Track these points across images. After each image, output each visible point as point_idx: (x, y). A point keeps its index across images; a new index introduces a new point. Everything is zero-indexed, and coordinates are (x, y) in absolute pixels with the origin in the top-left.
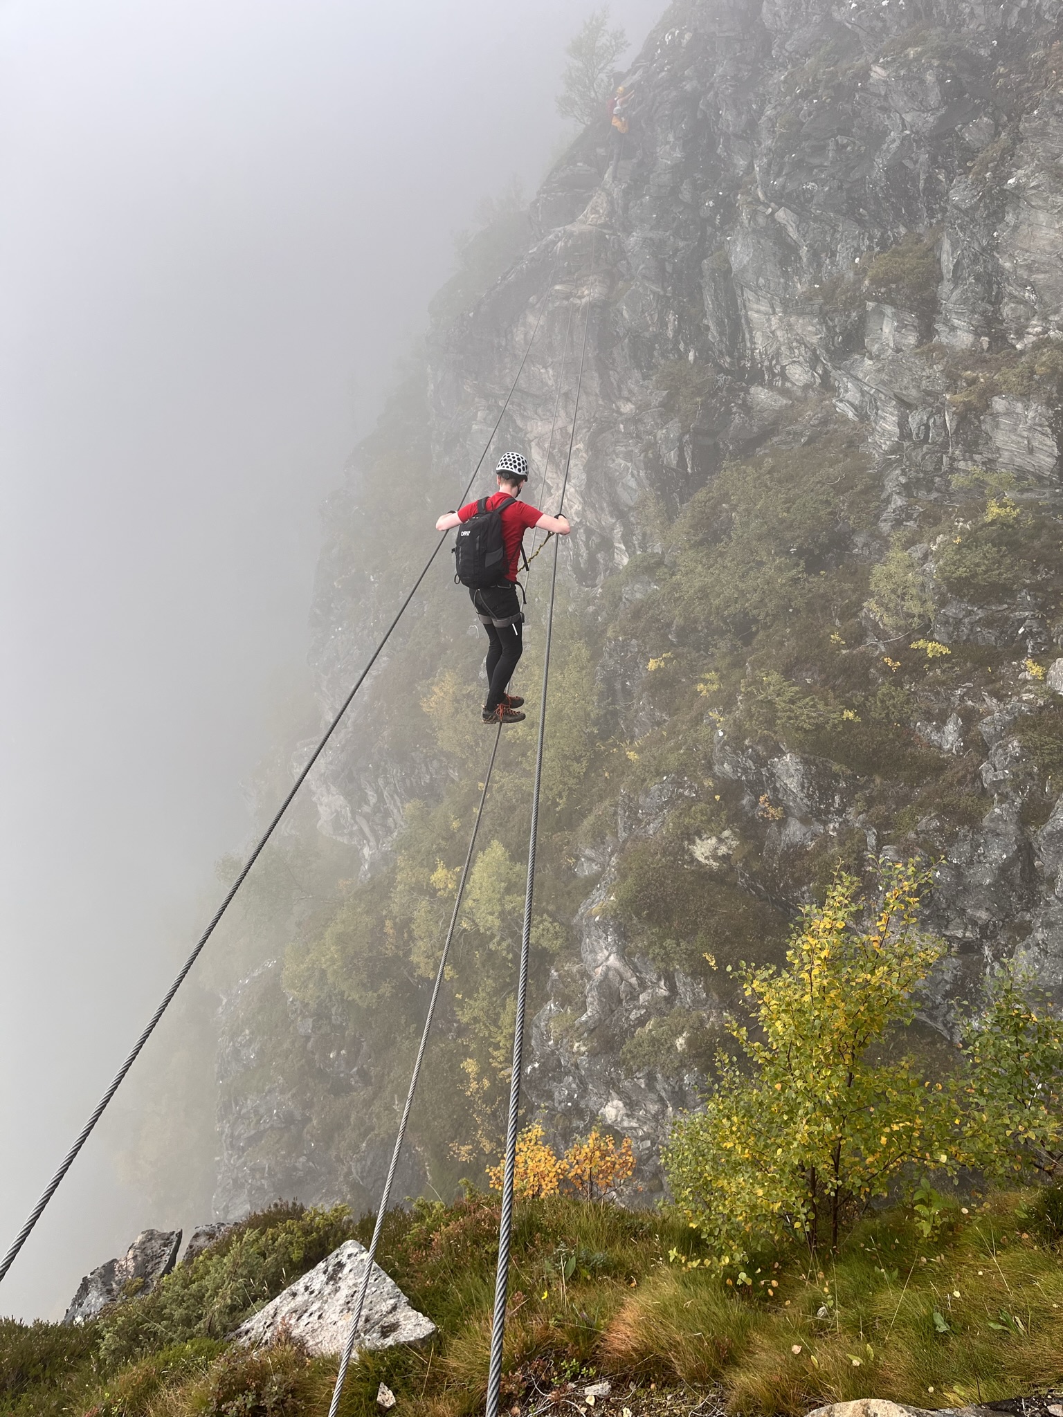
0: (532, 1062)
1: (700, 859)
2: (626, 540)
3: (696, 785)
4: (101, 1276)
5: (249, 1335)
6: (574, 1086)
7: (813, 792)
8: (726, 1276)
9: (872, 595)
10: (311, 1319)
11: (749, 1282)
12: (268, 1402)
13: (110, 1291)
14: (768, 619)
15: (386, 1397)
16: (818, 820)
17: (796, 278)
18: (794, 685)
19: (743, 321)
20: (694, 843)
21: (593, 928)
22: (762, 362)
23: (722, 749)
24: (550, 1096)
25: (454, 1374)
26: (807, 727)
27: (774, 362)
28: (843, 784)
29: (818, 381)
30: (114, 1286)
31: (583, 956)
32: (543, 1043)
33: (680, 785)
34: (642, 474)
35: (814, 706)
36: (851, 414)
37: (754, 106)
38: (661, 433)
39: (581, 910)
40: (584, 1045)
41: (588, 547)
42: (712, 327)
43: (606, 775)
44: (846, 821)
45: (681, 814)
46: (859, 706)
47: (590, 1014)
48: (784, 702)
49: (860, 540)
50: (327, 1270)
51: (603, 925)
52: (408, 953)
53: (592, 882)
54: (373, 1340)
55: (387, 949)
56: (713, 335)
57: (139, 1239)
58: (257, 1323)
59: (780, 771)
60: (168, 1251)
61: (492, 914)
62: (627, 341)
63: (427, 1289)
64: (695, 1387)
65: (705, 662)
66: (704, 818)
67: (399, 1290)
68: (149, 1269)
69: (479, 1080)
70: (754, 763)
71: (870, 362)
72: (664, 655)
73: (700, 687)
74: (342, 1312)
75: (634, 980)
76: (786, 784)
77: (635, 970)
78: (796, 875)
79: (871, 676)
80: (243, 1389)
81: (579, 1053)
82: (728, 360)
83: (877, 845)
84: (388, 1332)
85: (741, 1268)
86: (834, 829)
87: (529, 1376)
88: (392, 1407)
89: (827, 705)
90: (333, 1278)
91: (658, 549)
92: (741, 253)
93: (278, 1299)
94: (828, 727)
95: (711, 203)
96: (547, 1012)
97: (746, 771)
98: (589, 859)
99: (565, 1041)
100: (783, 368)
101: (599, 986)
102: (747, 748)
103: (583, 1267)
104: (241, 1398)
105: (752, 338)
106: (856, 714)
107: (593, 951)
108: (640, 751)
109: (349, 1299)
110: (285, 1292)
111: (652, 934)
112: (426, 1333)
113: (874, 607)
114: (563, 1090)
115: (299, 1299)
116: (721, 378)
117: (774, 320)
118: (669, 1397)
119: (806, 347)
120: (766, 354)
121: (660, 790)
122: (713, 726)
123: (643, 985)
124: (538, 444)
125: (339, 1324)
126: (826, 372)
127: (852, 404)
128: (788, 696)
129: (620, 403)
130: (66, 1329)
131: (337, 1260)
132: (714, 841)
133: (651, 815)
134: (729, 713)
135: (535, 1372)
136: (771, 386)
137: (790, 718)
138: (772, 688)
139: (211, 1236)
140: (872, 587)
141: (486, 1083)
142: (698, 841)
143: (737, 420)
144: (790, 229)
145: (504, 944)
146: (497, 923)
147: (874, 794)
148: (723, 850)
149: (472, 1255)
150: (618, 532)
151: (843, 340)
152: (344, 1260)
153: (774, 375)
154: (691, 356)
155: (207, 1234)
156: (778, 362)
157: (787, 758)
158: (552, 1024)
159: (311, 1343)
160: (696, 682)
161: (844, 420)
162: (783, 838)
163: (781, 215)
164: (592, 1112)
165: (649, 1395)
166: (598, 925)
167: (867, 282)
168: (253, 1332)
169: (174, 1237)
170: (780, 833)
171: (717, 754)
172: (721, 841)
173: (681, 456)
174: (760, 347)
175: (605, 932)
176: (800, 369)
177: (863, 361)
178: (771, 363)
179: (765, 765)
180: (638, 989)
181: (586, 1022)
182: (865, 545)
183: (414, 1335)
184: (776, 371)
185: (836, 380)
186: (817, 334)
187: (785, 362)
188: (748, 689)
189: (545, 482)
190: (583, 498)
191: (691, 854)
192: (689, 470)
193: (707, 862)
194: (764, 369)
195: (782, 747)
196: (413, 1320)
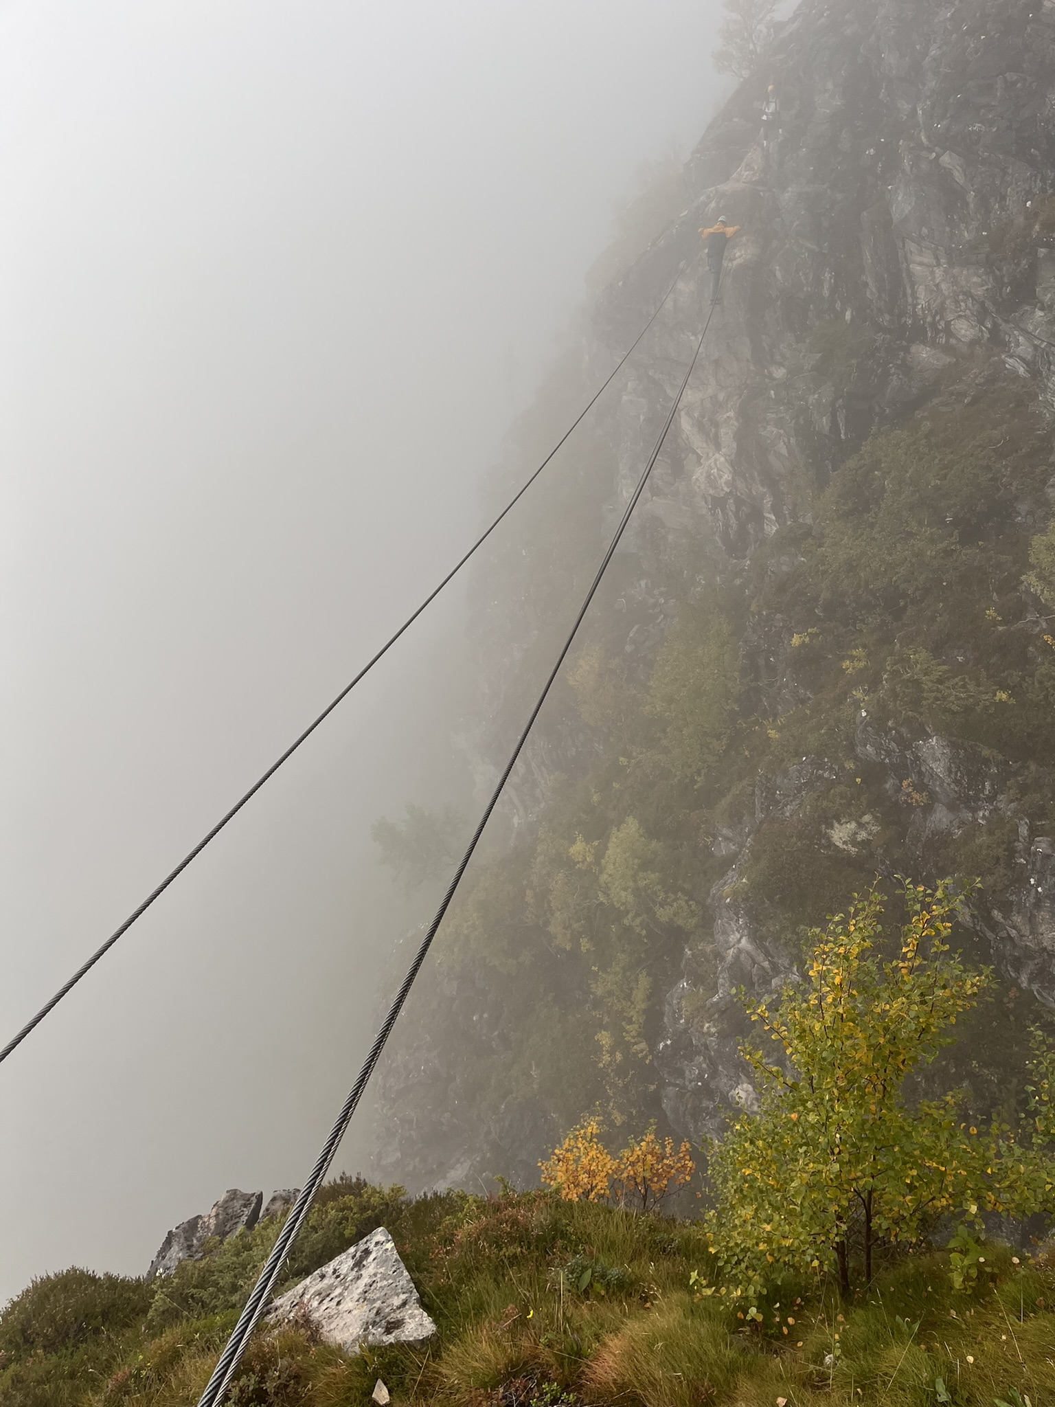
0: (664, 1039)
1: (837, 844)
2: (776, 509)
3: (836, 767)
4: (185, 1231)
5: (276, 1313)
6: (704, 1066)
7: (962, 777)
8: (737, 1308)
9: (1033, 567)
10: (331, 1304)
14: (917, 593)
15: (381, 1394)
16: (966, 808)
17: (962, 226)
18: (944, 663)
19: (904, 275)
20: (832, 827)
21: (724, 910)
22: (924, 318)
23: (864, 731)
24: (681, 1074)
25: (445, 1380)
26: (955, 708)
27: (938, 318)
28: (994, 770)
29: (987, 335)
30: (195, 1241)
31: (716, 936)
32: (676, 1021)
33: (820, 766)
34: (793, 441)
35: (964, 686)
36: (1021, 371)
37: (918, 47)
38: (812, 398)
39: (713, 891)
40: (714, 1026)
41: (737, 518)
42: (870, 284)
43: (747, 753)
44: (996, 809)
45: (819, 797)
46: (1015, 686)
47: (721, 995)
48: (931, 681)
49: (1023, 507)
50: (355, 1256)
51: (734, 907)
52: (547, 923)
53: (728, 862)
54: (377, 1334)
55: (527, 918)
56: (871, 292)
57: (223, 1197)
58: (283, 1302)
59: (925, 755)
60: (246, 1212)
61: (625, 889)
62: (779, 303)
65: (853, 637)
66: (843, 801)
67: (412, 1285)
69: (612, 1053)
70: (898, 745)
71: (1041, 314)
72: (809, 630)
73: (846, 663)
74: (358, 1301)
75: (766, 964)
76: (932, 768)
77: (767, 954)
78: (940, 865)
79: (1029, 655)
81: (710, 1034)
82: (887, 317)
83: (1029, 836)
84: (392, 1328)
85: (753, 1303)
86: (984, 817)
89: (978, 685)
90: (359, 1264)
91: (809, 520)
92: (902, 203)
93: (308, 1280)
94: (979, 709)
95: (872, 150)
96: (680, 990)
97: (889, 753)
98: (727, 839)
99: (696, 1020)
100: (948, 323)
101: (731, 968)
102: (891, 729)
103: (598, 1281)
105: (914, 293)
106: (1010, 696)
107: (725, 933)
108: (780, 730)
109: (368, 1288)
110: (316, 1272)
111: (785, 919)
112: (425, 1335)
113: (1033, 579)
114: (694, 1070)
115: (326, 1281)
116: (880, 337)
117: (938, 273)
119: (973, 299)
120: (929, 309)
121: (798, 771)
122: (857, 706)
123: (776, 969)
124: (687, 414)
125: (354, 1312)
126: (995, 325)
127: (1023, 360)
128: (936, 675)
129: (773, 369)
131: (365, 1246)
132: (853, 825)
133: (789, 796)
134: (874, 692)
135: (516, 1392)
136: (933, 344)
137: (937, 699)
138: (919, 666)
140: (1032, 560)
141: (619, 1056)
142: (836, 825)
143: (895, 382)
144: (956, 174)
145: (638, 921)
147: (1029, 781)
148: (863, 835)
150: (768, 502)
151: (1011, 291)
152: (372, 1246)
153: (937, 331)
154: (848, 315)
155: (283, 1198)
156: (942, 318)
157: (933, 741)
158: (684, 1003)
159: (325, 1329)
160: (843, 658)
161: (1014, 376)
162: (928, 824)
163: (946, 159)
164: (721, 1093)
166: (728, 906)
167: (1037, 227)
168: (281, 1310)
169: (254, 1199)
170: (925, 820)
171: (859, 735)
172: (861, 825)
173: (834, 423)
174: (922, 301)
175: (737, 914)
176: (966, 322)
177: (1034, 312)
178: (934, 319)
179: (909, 747)
180: (771, 973)
181: (717, 1003)
182: (1028, 513)
183: (415, 1335)
184: (940, 327)
185: (1006, 333)
186: (982, 286)
187: (950, 317)
188: (895, 668)
189: (694, 452)
190: (733, 467)
191: (829, 839)
192: (843, 436)
193: (845, 847)
194: (926, 325)
195: (928, 729)
196: (417, 1319)
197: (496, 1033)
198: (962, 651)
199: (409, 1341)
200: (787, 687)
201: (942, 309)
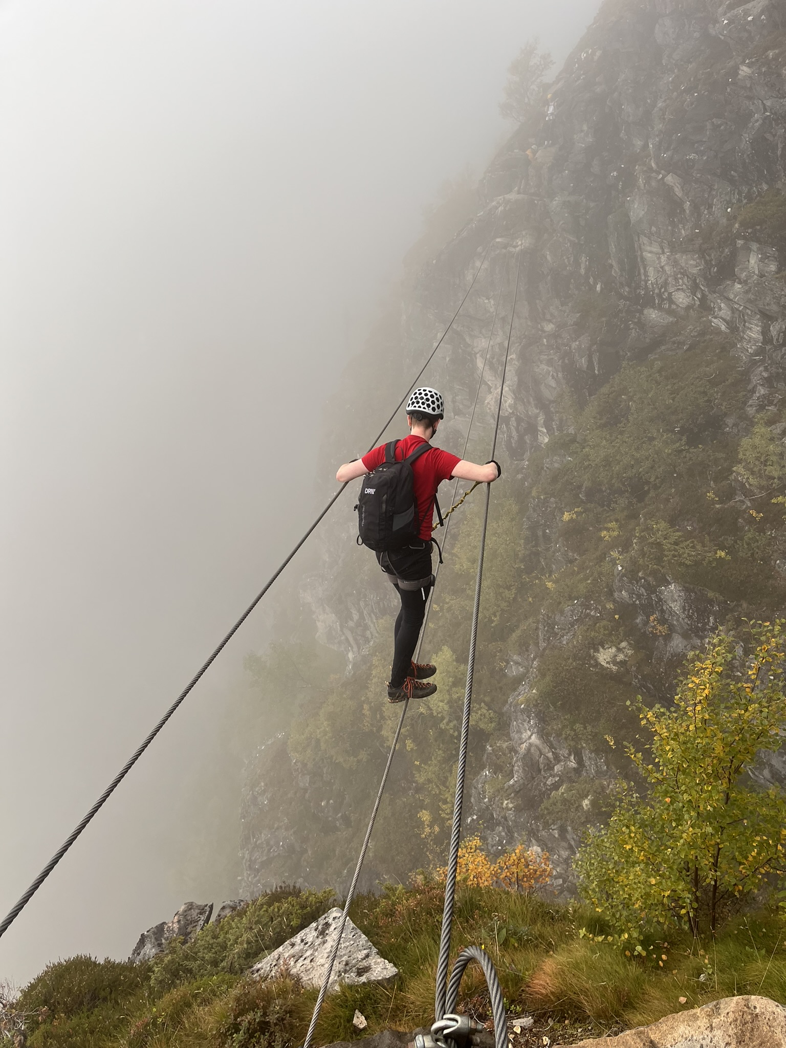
0: (471, 815)
1: (603, 663)
2: (547, 425)
3: (600, 608)
4: (154, 933)
5: (259, 972)
6: (503, 834)
7: (693, 614)
8: (625, 949)
9: (740, 462)
10: (305, 962)
11: (644, 954)
12: (272, 1018)
13: (160, 945)
14: (657, 481)
15: (360, 1021)
16: (696, 636)
17: (681, 226)
18: (678, 531)
19: (639, 259)
20: (598, 651)
21: (519, 713)
22: (653, 291)
23: (621, 580)
24: (485, 841)
25: (411, 1006)
26: (688, 562)
27: (663, 290)
28: (716, 608)
29: (698, 303)
30: (163, 941)
31: (511, 735)
32: (480, 800)
33: (588, 607)
34: (560, 375)
36: (723, 328)
37: (649, 101)
38: (574, 345)
39: (510, 700)
40: (512, 802)
41: (518, 431)
42: (615, 266)
43: (530, 599)
45: (588, 629)
46: (730, 547)
47: (516, 779)
48: (671, 544)
49: (730, 421)
50: (317, 928)
51: (527, 711)
52: (380, 729)
53: (518, 681)
54: (351, 978)
55: (364, 726)
57: (182, 908)
58: (266, 964)
59: (666, 597)
60: (203, 918)
61: (442, 701)
62: (549, 277)
63: (392, 945)
64: (600, 1023)
65: (608, 515)
66: (606, 632)
67: (371, 944)
68: (189, 930)
69: (431, 826)
70: (646, 590)
71: (740, 286)
72: (576, 510)
73: (603, 533)
74: (328, 957)
75: (550, 755)
76: (671, 607)
77: (551, 747)
79: (739, 524)
80: (253, 1007)
81: (508, 809)
82: (627, 289)
83: (744, 655)
84: (362, 972)
85: (637, 943)
87: (470, 1009)
88: (364, 1029)
89: (704, 546)
90: (323, 933)
91: (571, 430)
92: (638, 209)
93: (281, 949)
94: (705, 563)
95: (615, 173)
96: (484, 777)
97: (639, 596)
98: (517, 663)
99: (497, 799)
100: (670, 294)
101: (524, 758)
102: (641, 578)
103: (512, 937)
104: (252, 1013)
105: (646, 272)
106: (727, 554)
107: (519, 732)
108: (556, 582)
110: (286, 943)
111: (565, 719)
112: (391, 975)
113: (742, 471)
114: (495, 838)
115: (297, 948)
116: (622, 303)
117: (663, 258)
118: (580, 1030)
119: (688, 277)
120: (657, 284)
121: (571, 611)
122: (614, 562)
123: (557, 759)
124: (482, 356)
126: (704, 296)
127: (724, 320)
128: (672, 540)
129: (544, 324)
130: (128, 967)
131: (325, 921)
132: (614, 650)
133: (564, 630)
134: (627, 552)
135: (474, 1007)
136: (660, 308)
137: (674, 556)
138: (660, 533)
139: (233, 908)
140: (741, 456)
141: (437, 829)
142: (601, 650)
143: (633, 334)
144: (676, 189)
145: (451, 725)
146: (446, 708)
148: (621, 657)
149: (426, 922)
150: (541, 419)
151: (717, 271)
152: (330, 921)
153: (663, 300)
154: (598, 288)
155: (231, 907)
156: (666, 290)
157: (672, 587)
158: (487, 786)
159: (305, 979)
160: (600, 530)
161: (718, 331)
162: (668, 649)
163: (670, 179)
165: (564, 1028)
166: (522, 711)
167: (737, 225)
168: (262, 971)
169: (208, 909)
170: (666, 645)
171: (617, 584)
172: (619, 650)
173: (590, 362)
174: (652, 279)
175: (529, 717)
176: (683, 294)
177: (734, 285)
178: (660, 291)
179: (654, 592)
180: (553, 762)
181: (513, 785)
182: (734, 425)
183: (382, 975)
184: (664, 297)
185: (711, 302)
186: (697, 267)
187: (671, 290)
188: (642, 534)
189: (487, 384)
190: (514, 394)
191: (596, 660)
192: (596, 372)
193: (608, 666)
194: (655, 295)
195: (668, 578)
196: (381, 965)
197: (340, 815)
198: (690, 522)
199: (378, 980)
200: (560, 551)
201: (666, 284)
